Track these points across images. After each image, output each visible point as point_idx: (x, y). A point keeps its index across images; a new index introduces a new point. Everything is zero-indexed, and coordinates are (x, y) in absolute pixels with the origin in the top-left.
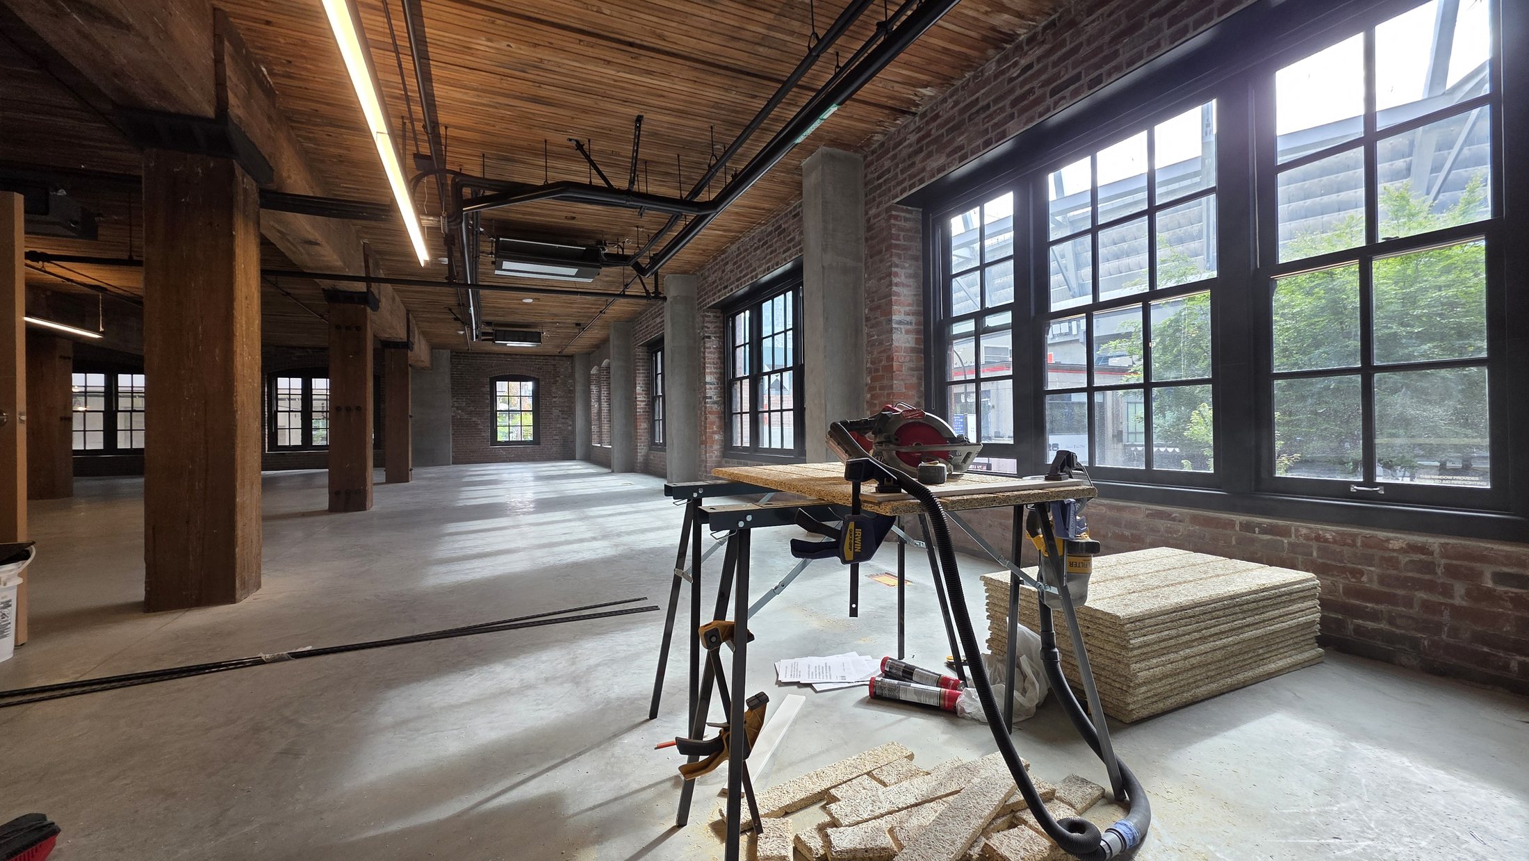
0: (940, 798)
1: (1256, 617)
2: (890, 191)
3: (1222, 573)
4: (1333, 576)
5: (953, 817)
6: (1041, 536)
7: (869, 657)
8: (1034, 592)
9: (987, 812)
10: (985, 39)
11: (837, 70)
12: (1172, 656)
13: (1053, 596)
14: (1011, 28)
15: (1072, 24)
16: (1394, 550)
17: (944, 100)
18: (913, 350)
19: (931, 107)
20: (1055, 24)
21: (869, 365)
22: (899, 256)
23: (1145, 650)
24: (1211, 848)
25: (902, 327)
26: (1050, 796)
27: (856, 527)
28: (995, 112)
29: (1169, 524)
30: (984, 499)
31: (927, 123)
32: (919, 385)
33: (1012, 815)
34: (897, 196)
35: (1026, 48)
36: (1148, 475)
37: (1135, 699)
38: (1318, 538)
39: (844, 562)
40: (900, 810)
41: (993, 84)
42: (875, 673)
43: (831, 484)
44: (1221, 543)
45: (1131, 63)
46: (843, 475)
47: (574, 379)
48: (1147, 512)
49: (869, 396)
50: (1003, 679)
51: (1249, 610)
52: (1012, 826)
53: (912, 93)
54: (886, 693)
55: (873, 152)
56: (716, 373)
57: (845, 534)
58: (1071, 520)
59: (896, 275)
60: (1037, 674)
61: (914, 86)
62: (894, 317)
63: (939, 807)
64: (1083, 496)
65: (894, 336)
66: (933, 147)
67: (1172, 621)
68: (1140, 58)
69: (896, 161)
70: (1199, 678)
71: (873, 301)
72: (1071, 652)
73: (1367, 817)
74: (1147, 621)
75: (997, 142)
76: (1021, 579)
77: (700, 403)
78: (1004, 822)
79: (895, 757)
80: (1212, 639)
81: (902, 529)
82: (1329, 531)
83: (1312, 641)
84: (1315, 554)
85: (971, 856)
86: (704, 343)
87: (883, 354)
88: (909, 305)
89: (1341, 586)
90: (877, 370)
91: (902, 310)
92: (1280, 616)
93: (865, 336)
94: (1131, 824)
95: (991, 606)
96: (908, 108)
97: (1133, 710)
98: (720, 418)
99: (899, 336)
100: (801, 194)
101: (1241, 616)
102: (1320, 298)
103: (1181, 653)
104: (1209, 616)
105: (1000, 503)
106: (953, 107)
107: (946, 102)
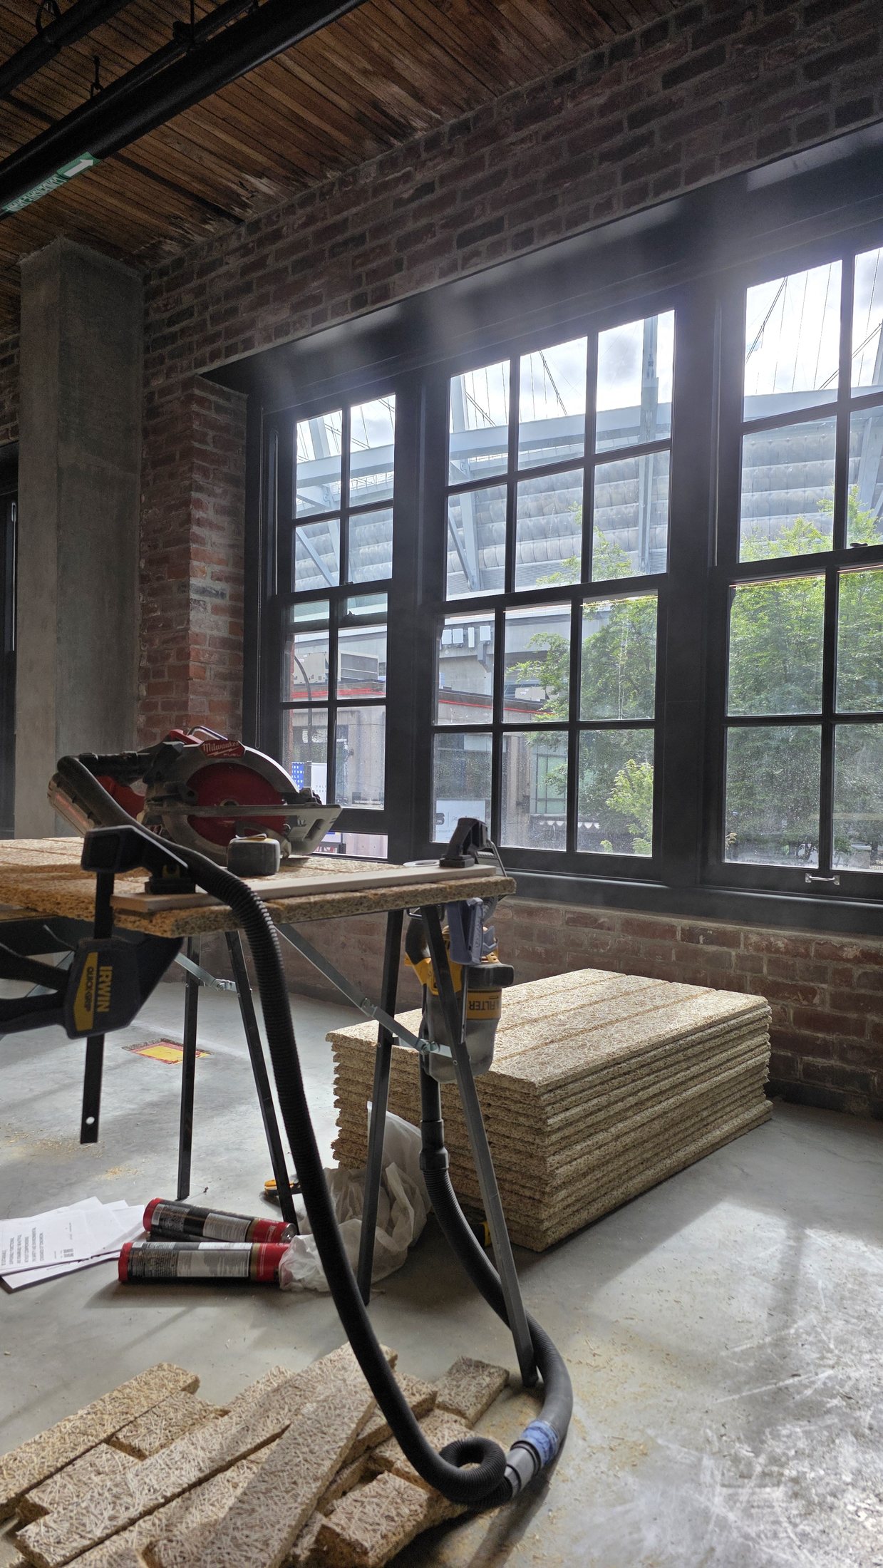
0: (244, 1456)
1: (702, 1065)
2: (190, 349)
3: (662, 1003)
4: (784, 998)
5: (268, 1490)
6: (429, 960)
7: (122, 1204)
8: (411, 1054)
9: (327, 1464)
10: (360, 119)
11: (96, 91)
12: (600, 1137)
13: (442, 1061)
14: (404, 113)
15: (492, 135)
16: (848, 960)
17: (290, 210)
18: (225, 643)
19: (269, 217)
20: (468, 129)
21: (144, 663)
22: (205, 473)
23: (566, 1132)
24: (650, 1432)
25: (207, 599)
26: (428, 1406)
27: (101, 962)
28: (373, 250)
29: (595, 933)
30: (345, 900)
31: (261, 243)
32: (234, 705)
33: (367, 1456)
34: (201, 363)
35: (424, 155)
36: (571, 860)
37: (552, 1211)
38: (769, 948)
39: (74, 1034)
40: (168, 1500)
41: (370, 202)
42: (131, 1233)
43: (53, 878)
44: (659, 959)
45: (573, 222)
46: (78, 861)
48: (568, 916)
49: (142, 719)
50: (358, 1209)
51: (695, 1056)
52: (368, 1476)
53: (236, 180)
54: (152, 1269)
55: (162, 273)
57: (78, 979)
58: (476, 932)
59: (199, 505)
60: (411, 1193)
61: (240, 168)
62: (193, 581)
63: (242, 1476)
64: (491, 894)
65: (193, 615)
66: (271, 288)
67: (602, 1083)
68: (585, 218)
69: (203, 298)
70: (632, 1164)
71: (155, 547)
72: (463, 1148)
73: (826, 1334)
74: (571, 1086)
75: (374, 302)
76: (394, 1035)
78: (353, 1473)
79: (165, 1393)
80: (649, 1104)
81: (195, 958)
82: (781, 936)
83: (762, 1091)
84: (765, 970)
85: (296, 1557)
87: (171, 646)
88: (220, 562)
89: (792, 1012)
90: (159, 674)
91: (208, 570)
92: (728, 1060)
93: (139, 610)
94: (546, 1425)
95: (343, 1086)
96: (227, 205)
97: (547, 1230)
99: (201, 616)
100: (17, 321)
101: (684, 1065)
102: (764, 626)
103: (612, 1130)
104: (645, 1070)
105: (369, 907)
106: (305, 225)
107: (294, 213)
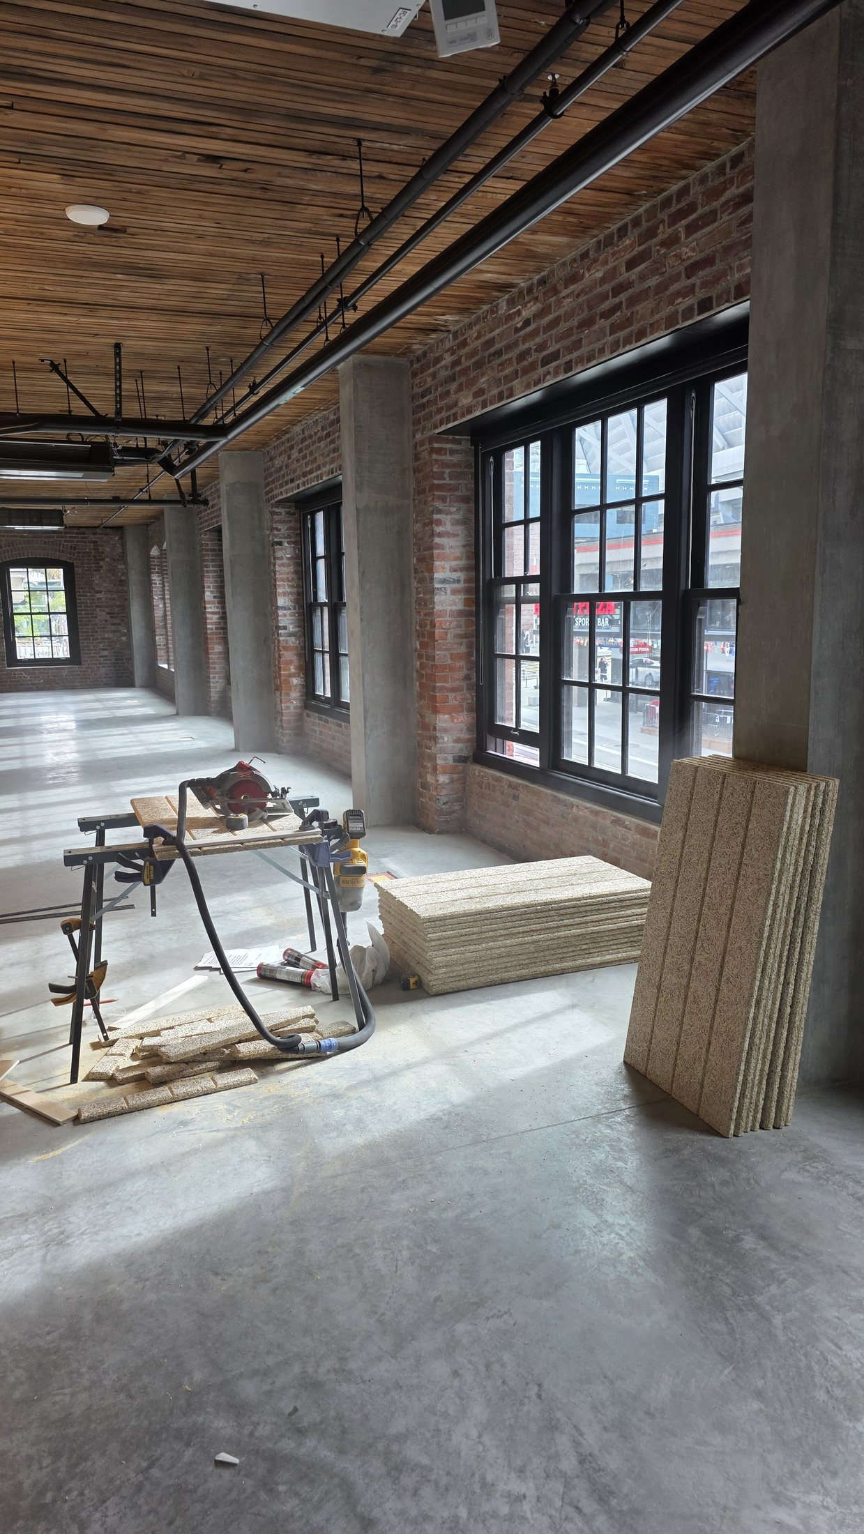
2: (431, 416)
12: (473, 947)
15: (555, 290)
18: (461, 613)
21: (417, 627)
22: (443, 499)
23: (443, 942)
25: (447, 586)
27: (150, 865)
28: (506, 361)
32: (469, 654)
34: (445, 423)
35: (526, 299)
37: (437, 977)
41: (504, 327)
42: (275, 960)
47: (126, 563)
51: (570, 914)
54: (272, 974)
55: (418, 360)
56: (291, 593)
57: (144, 869)
59: (439, 522)
62: (436, 575)
65: (437, 599)
66: (463, 380)
67: (475, 922)
69: (436, 381)
70: (507, 964)
71: (420, 550)
74: (448, 920)
77: (273, 635)
80: (520, 935)
86: (274, 552)
87: (427, 618)
88: (456, 559)
90: (423, 635)
91: (447, 565)
93: (414, 592)
94: (335, 1040)
98: (299, 655)
99: (443, 598)
103: (484, 944)
104: (519, 917)
106: (477, 338)
107: (472, 329)
